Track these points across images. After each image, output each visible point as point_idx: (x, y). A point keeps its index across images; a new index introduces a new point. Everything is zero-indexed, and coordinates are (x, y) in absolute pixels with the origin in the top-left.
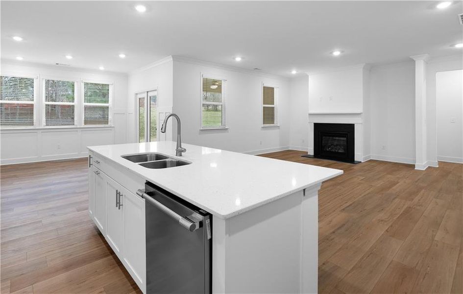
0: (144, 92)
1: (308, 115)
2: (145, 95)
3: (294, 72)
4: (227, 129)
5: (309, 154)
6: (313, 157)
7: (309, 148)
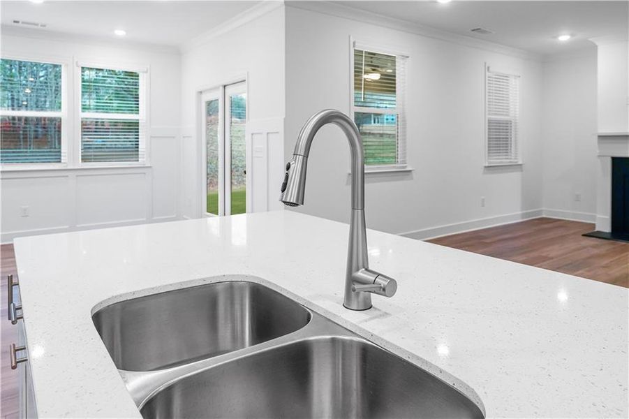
0: (216, 88)
1: (597, 137)
2: (218, 95)
3: (564, 38)
4: (410, 171)
5: (597, 229)
6: (609, 236)
7: (598, 216)
